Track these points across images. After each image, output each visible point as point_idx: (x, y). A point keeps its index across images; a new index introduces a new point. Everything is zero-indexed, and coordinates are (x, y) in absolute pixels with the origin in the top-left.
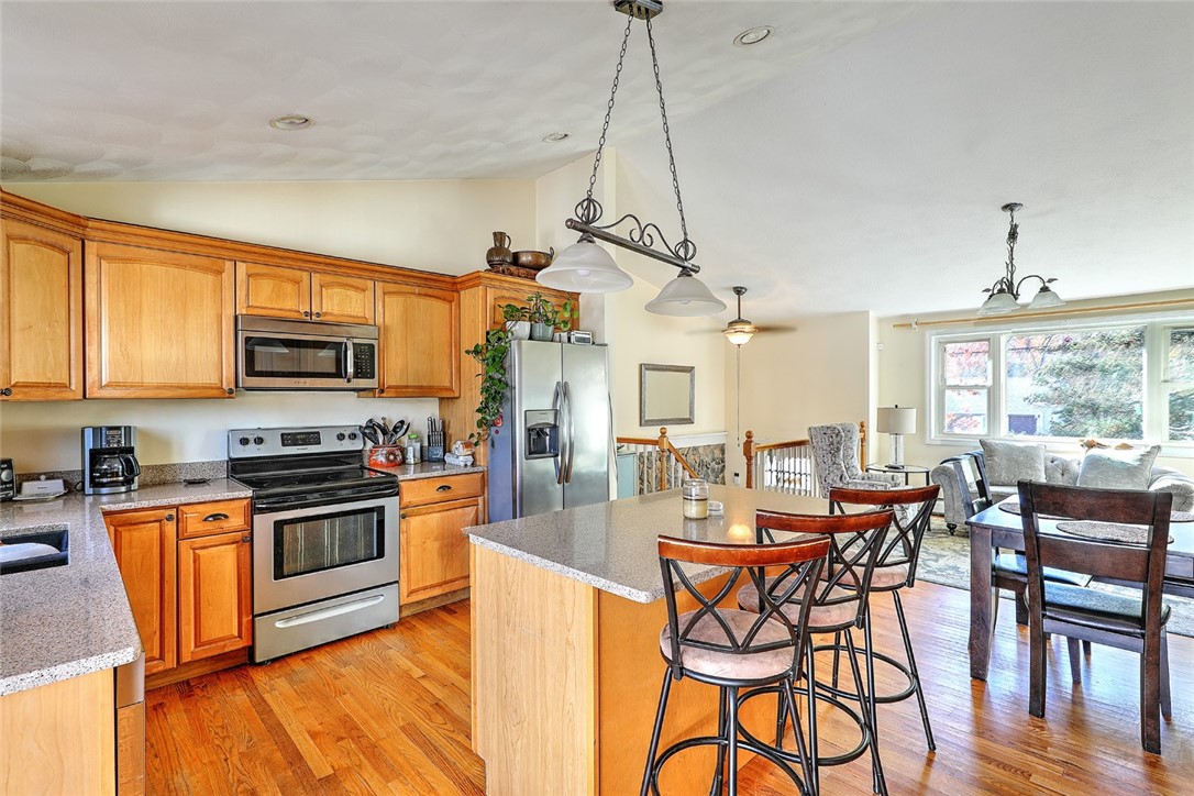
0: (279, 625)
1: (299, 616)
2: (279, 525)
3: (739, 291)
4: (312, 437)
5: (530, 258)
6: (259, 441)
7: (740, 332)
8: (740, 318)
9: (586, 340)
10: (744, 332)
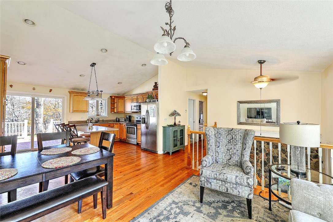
1: (129, 139)
2: (127, 127)
3: (261, 62)
6: (138, 118)
7: (260, 82)
8: (261, 75)
9: (155, 101)
10: (263, 81)
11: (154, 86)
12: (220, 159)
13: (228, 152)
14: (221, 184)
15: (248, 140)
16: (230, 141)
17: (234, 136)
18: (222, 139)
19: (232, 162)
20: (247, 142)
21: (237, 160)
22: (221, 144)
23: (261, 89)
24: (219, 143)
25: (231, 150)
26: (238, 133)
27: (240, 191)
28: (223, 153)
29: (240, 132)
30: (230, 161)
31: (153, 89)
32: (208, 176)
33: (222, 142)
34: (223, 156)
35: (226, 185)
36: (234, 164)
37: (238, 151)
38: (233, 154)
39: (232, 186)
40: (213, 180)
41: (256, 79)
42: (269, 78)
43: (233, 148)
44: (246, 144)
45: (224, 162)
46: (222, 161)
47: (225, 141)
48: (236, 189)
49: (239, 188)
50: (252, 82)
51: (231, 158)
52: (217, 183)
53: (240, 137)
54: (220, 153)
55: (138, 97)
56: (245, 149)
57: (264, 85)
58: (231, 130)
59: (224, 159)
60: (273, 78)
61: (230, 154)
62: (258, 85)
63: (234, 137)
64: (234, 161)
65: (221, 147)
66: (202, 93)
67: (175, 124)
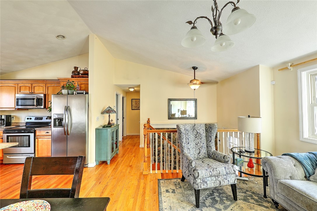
0: (7, 157)
1: (13, 156)
2: (8, 136)
3: (195, 68)
4: (41, 119)
5: (82, 72)
6: (31, 119)
7: (194, 84)
8: (195, 79)
9: (83, 93)
10: (196, 84)
11: (73, 72)
12: (192, 155)
13: (197, 146)
14: (215, 180)
15: (213, 133)
16: (196, 135)
17: (198, 130)
18: (190, 135)
19: (202, 155)
20: (213, 134)
21: (204, 152)
22: (190, 141)
23: (195, 89)
24: (188, 139)
25: (198, 144)
26: (201, 127)
27: (229, 179)
28: (193, 148)
29: (201, 126)
30: (200, 154)
31: (72, 76)
32: (204, 176)
33: (190, 138)
34: (193, 152)
35: (219, 179)
36: (203, 156)
37: (203, 143)
38: (201, 147)
39: (223, 178)
40: (208, 178)
41: (191, 81)
42: (200, 81)
43: (200, 142)
44: (211, 137)
45: (196, 157)
46: (194, 156)
47: (193, 137)
48: (226, 179)
49: (228, 177)
50: (188, 84)
51: (200, 152)
52: (212, 180)
53: (203, 131)
54: (191, 149)
55: (33, 85)
56: (210, 141)
57: (197, 87)
58: (194, 126)
59: (195, 154)
60: (202, 82)
61: (199, 148)
62: (193, 87)
63: (198, 132)
64: (203, 154)
65: (191, 142)
66: (129, 88)
67: (109, 123)
